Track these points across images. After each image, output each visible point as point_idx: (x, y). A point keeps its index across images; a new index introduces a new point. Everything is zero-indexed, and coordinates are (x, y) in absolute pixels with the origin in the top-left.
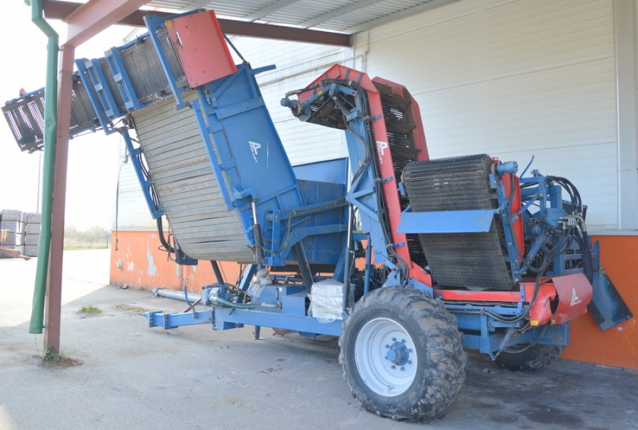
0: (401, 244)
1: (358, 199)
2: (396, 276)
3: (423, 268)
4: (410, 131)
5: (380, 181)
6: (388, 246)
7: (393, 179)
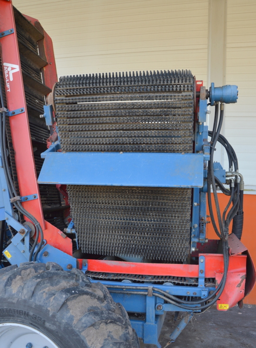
0: (30, 198)
2: (23, 240)
3: (62, 230)
4: (41, 69)
5: (6, 113)
6: (13, 199)
7: (23, 112)
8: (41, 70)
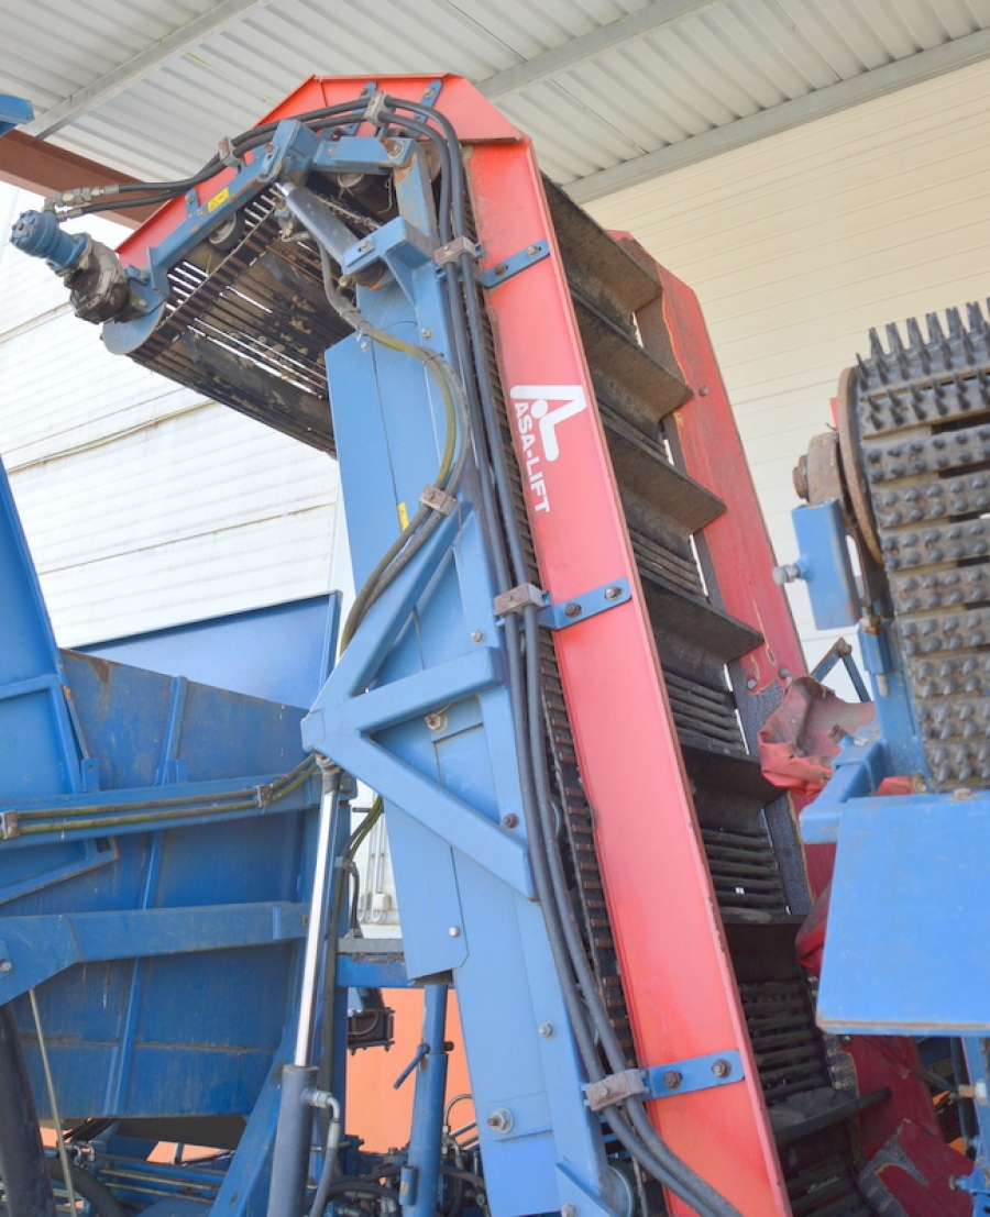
0: (699, 1074)
1: (382, 735)
4: (661, 422)
5: (538, 610)
6: (598, 1090)
7: (623, 597)
8: (664, 425)
